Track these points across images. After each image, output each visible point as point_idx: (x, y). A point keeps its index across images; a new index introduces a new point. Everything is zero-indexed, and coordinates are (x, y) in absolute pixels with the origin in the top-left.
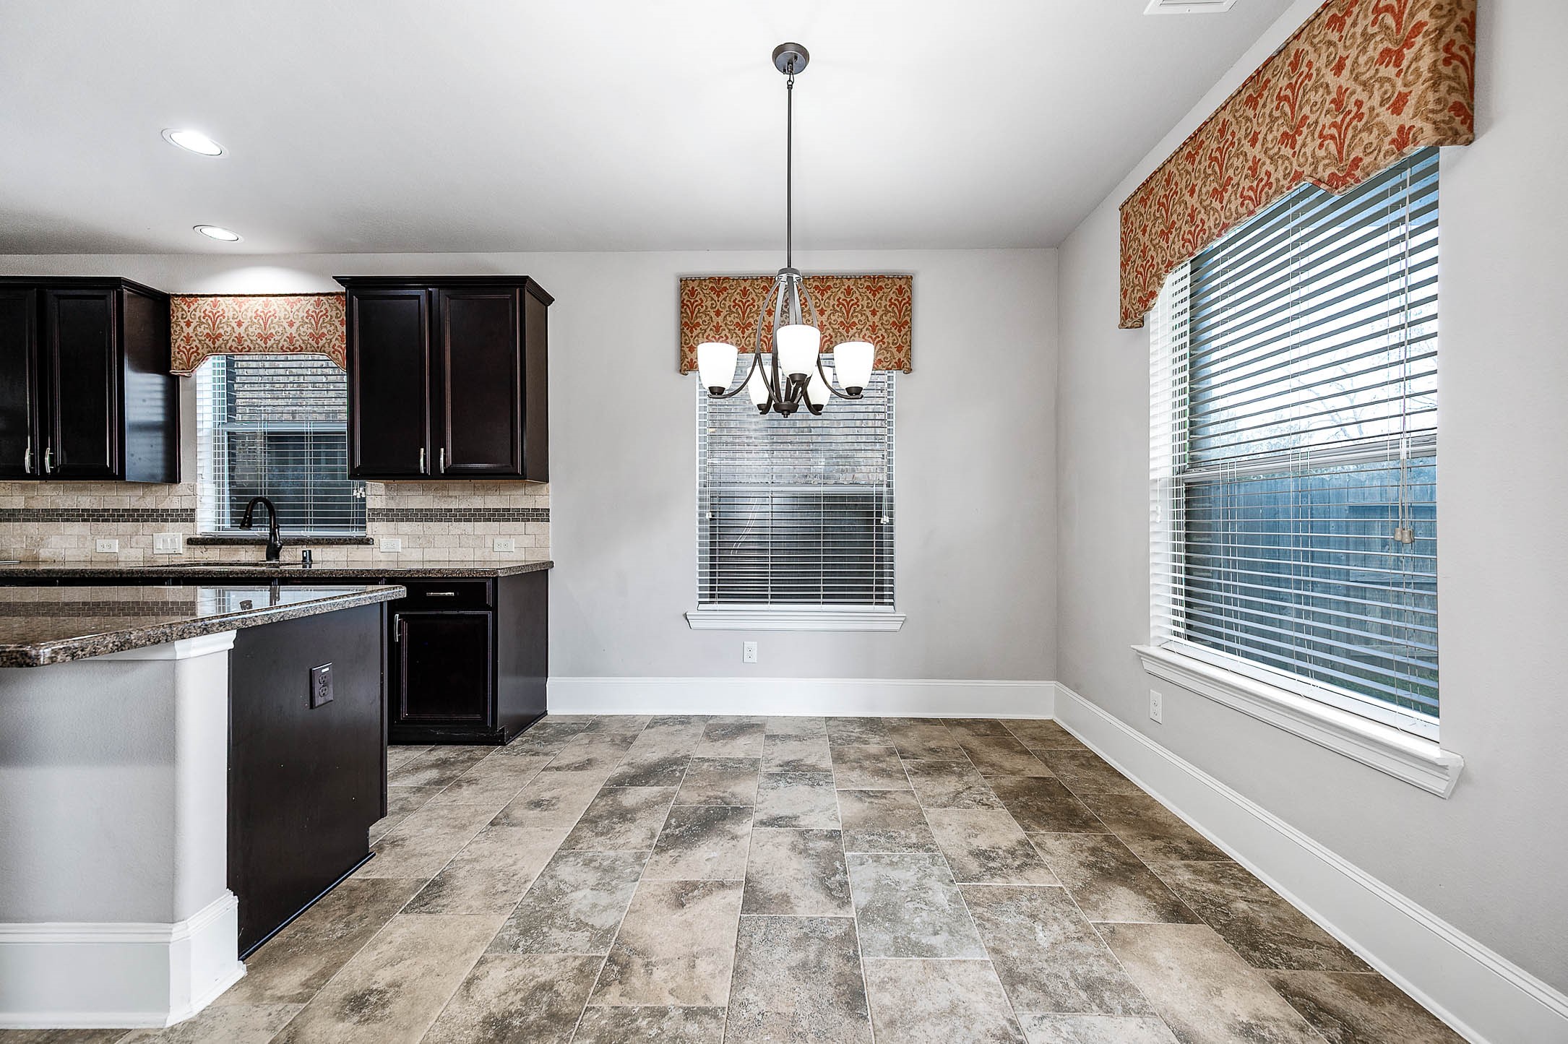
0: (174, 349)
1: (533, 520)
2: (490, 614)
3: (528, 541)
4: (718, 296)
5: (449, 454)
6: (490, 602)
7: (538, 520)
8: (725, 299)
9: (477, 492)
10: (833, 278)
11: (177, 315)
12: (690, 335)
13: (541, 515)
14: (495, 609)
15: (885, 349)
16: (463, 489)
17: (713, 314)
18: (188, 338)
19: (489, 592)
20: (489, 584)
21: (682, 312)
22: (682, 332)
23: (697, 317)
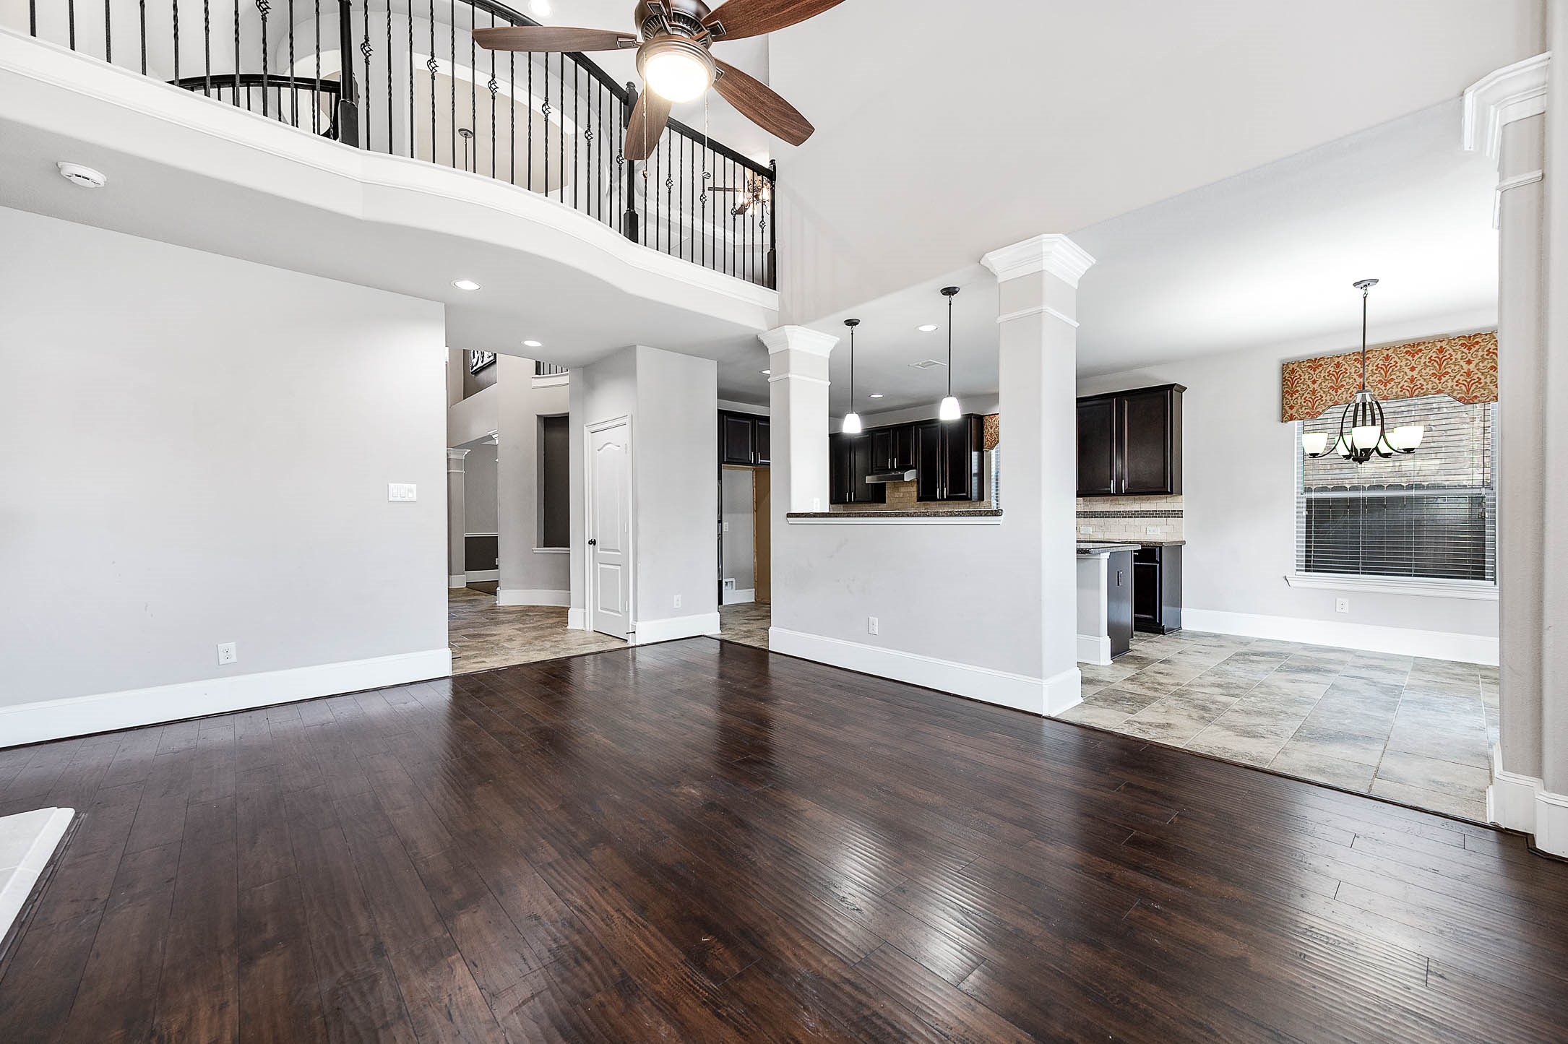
0: (985, 440)
1: (1172, 517)
2: (1158, 565)
3: (1167, 529)
4: (1315, 371)
5: (1127, 483)
6: (1158, 559)
7: (1175, 517)
8: (1320, 372)
9: (1136, 502)
10: (1424, 343)
11: (986, 424)
12: (1290, 398)
13: (1178, 514)
14: (1160, 563)
15: (1482, 387)
16: (1127, 500)
17: (1309, 383)
18: (991, 434)
19: (1158, 553)
20: (1157, 549)
21: (1283, 385)
22: (1283, 397)
23: (1296, 387)
